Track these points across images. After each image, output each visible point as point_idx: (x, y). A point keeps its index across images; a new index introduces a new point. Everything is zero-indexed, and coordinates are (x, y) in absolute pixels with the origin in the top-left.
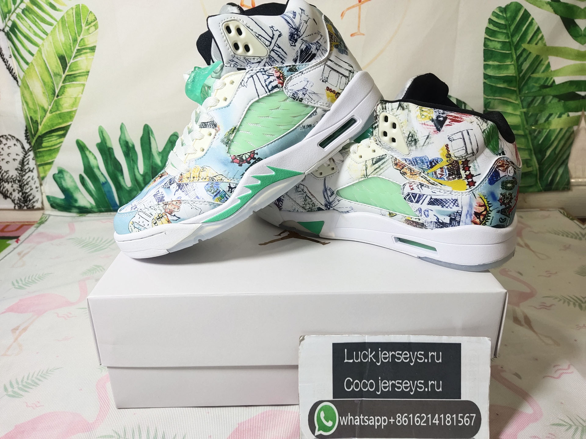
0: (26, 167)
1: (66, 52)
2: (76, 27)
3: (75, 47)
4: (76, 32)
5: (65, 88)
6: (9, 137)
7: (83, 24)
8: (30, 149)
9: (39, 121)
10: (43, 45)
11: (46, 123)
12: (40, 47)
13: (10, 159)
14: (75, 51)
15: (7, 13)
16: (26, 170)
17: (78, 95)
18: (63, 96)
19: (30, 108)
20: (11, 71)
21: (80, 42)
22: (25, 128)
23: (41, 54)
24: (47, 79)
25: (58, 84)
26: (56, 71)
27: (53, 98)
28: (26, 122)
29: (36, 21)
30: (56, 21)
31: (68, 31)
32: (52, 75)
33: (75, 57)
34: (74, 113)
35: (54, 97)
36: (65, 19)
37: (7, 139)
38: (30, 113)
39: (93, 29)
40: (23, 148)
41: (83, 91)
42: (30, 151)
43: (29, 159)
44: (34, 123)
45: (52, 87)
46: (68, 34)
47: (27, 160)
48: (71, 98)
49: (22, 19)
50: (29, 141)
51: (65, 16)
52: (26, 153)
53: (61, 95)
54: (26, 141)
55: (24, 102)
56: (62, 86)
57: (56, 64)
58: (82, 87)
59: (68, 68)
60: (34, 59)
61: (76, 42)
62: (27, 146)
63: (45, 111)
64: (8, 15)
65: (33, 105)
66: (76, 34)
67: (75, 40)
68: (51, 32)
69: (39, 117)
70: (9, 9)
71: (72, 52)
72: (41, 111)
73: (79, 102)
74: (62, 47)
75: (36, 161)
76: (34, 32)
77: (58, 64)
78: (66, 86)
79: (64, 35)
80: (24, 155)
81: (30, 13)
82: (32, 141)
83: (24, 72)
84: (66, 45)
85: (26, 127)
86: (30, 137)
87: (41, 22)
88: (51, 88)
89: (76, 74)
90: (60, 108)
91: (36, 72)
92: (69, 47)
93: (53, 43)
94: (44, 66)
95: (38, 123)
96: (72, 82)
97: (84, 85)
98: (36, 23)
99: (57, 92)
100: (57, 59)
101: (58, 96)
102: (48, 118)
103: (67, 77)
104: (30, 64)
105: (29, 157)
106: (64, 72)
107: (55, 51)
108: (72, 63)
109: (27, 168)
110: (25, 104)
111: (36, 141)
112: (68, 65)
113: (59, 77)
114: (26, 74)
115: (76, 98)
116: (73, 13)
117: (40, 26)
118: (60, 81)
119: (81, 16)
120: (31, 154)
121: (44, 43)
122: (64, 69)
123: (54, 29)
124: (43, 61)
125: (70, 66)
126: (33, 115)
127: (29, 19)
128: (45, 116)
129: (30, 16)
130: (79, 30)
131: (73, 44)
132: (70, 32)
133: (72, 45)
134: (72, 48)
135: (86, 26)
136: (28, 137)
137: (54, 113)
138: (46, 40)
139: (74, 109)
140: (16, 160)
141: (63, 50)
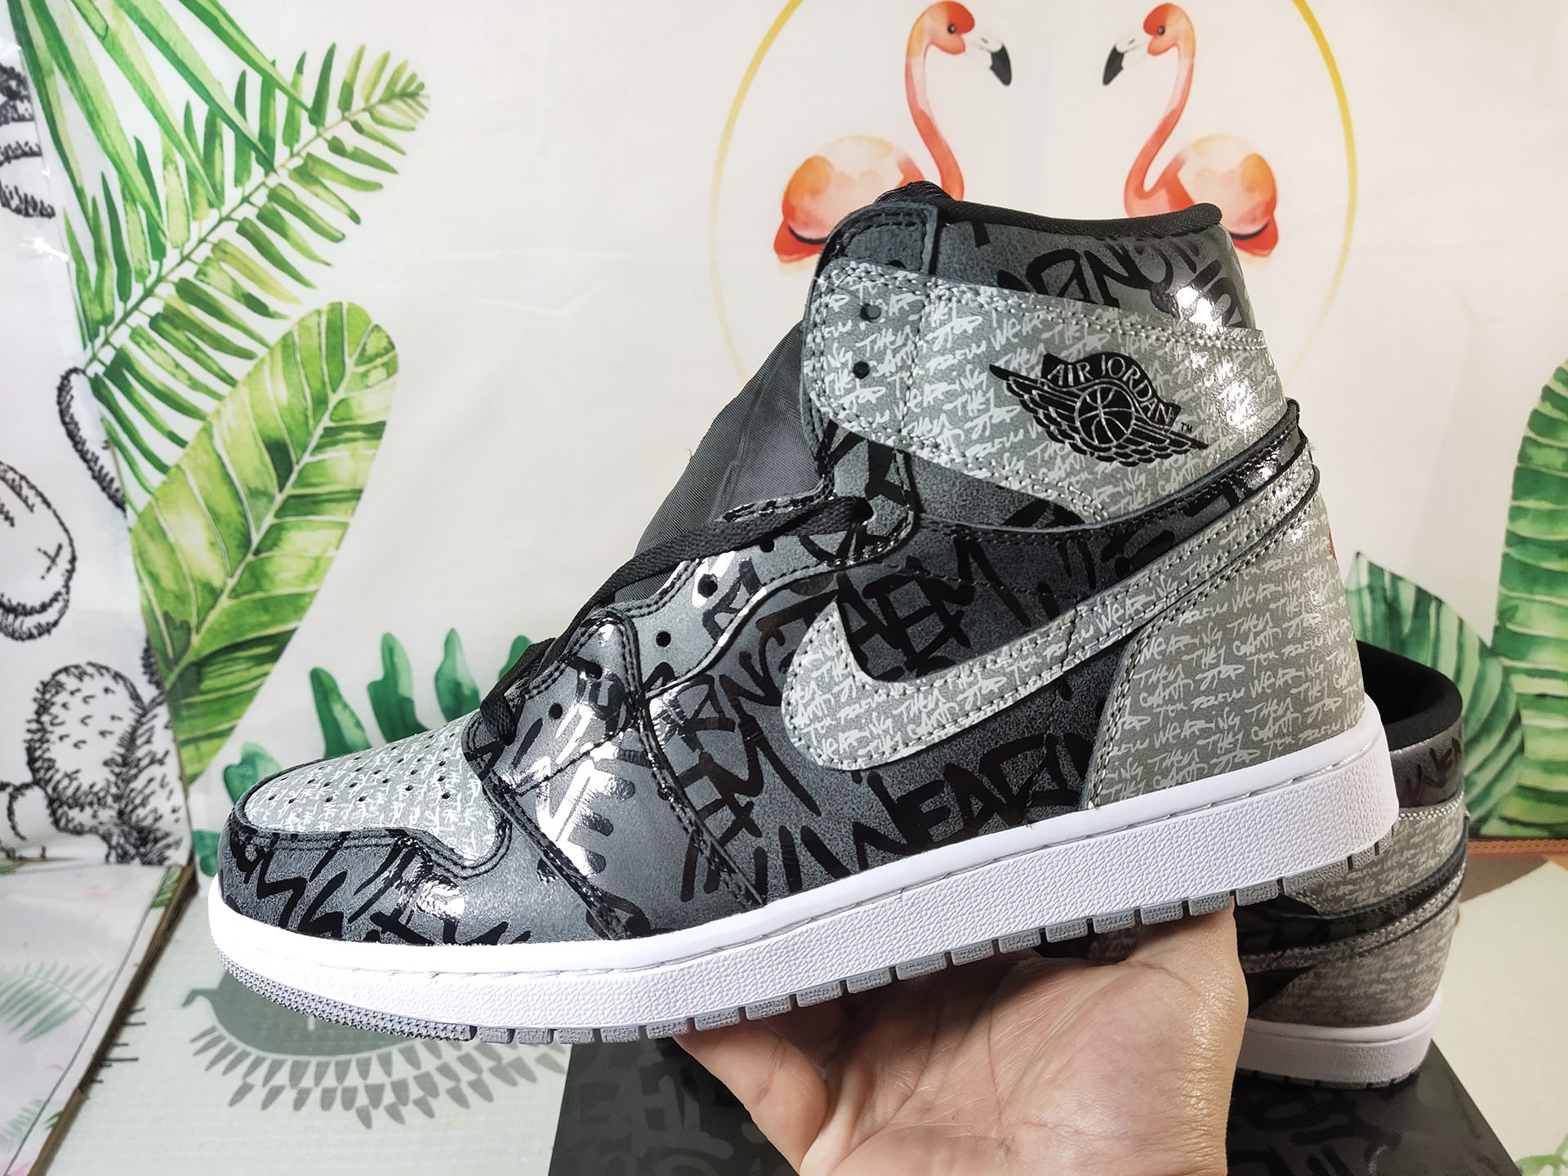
0: (140, 753)
1: (290, 432)
2: (328, 363)
3: (320, 420)
4: (327, 379)
5: (284, 532)
6: (90, 670)
7: (350, 356)
8: (159, 700)
9: (193, 622)
10: (218, 412)
11: (216, 626)
12: (209, 419)
13: (89, 733)
14: (319, 431)
15: (99, 323)
16: (139, 760)
17: (324, 551)
18: (276, 552)
19: (163, 590)
20: (105, 484)
21: (335, 408)
22: (143, 645)
23: (211, 437)
24: (226, 505)
25: (259, 519)
26: (256, 483)
27: (240, 557)
28: (148, 627)
29: (197, 348)
30: (266, 345)
31: (299, 374)
32: (242, 493)
33: (319, 448)
34: (307, 599)
35: (245, 555)
36: (294, 343)
37: (81, 676)
38: (161, 601)
39: (380, 373)
40: (135, 697)
41: (341, 540)
42: (160, 704)
43: (152, 728)
44: (176, 629)
45: (240, 527)
46: (300, 382)
47: (147, 731)
48: (301, 557)
49: (149, 343)
50: (156, 677)
51: (296, 334)
52: (144, 711)
53: (270, 549)
54: (146, 678)
55: (142, 572)
56: (272, 528)
57: (258, 465)
58: (339, 532)
59: (293, 477)
60: (187, 456)
61: (323, 406)
62: (148, 692)
63: (214, 594)
64: (102, 329)
65: (176, 581)
66: (324, 383)
67: (320, 402)
68: (249, 375)
69: (194, 610)
70: (108, 310)
71: (310, 434)
72: (199, 595)
73: (325, 571)
74: (279, 418)
75: (175, 734)
76: (190, 378)
77: (263, 463)
78: (288, 526)
79: (289, 385)
80: (136, 717)
81: (177, 328)
82: (166, 678)
83: (150, 492)
84: (292, 412)
85: (148, 641)
86: (161, 666)
87: (215, 349)
88: (237, 530)
89: (320, 495)
90: (265, 583)
91: (191, 490)
92: (302, 418)
93: (252, 406)
94: (216, 471)
95: (189, 630)
96: (305, 514)
97: (345, 526)
98: (199, 354)
99: (256, 539)
100: (260, 451)
101: (257, 552)
102: (224, 610)
103: (292, 501)
104: (173, 471)
105: (154, 722)
106: (281, 488)
107: (256, 430)
108: (307, 465)
109: (146, 755)
110: (146, 580)
111: (180, 676)
112: (296, 469)
113: (263, 501)
114: (156, 499)
115: (317, 560)
116: (319, 325)
117: (209, 362)
118: (268, 510)
119: (346, 334)
120: (162, 714)
121: (222, 409)
122: (283, 478)
123: (258, 367)
124: (213, 455)
125: (300, 472)
126: (171, 605)
127: (177, 344)
128: (212, 607)
129: (179, 335)
130: (336, 375)
131: (315, 411)
132: (307, 377)
133: (310, 413)
134: (311, 422)
135: (358, 363)
136: (155, 668)
137: (244, 598)
138: (228, 401)
139: (310, 588)
140: (111, 733)
141: (283, 426)
